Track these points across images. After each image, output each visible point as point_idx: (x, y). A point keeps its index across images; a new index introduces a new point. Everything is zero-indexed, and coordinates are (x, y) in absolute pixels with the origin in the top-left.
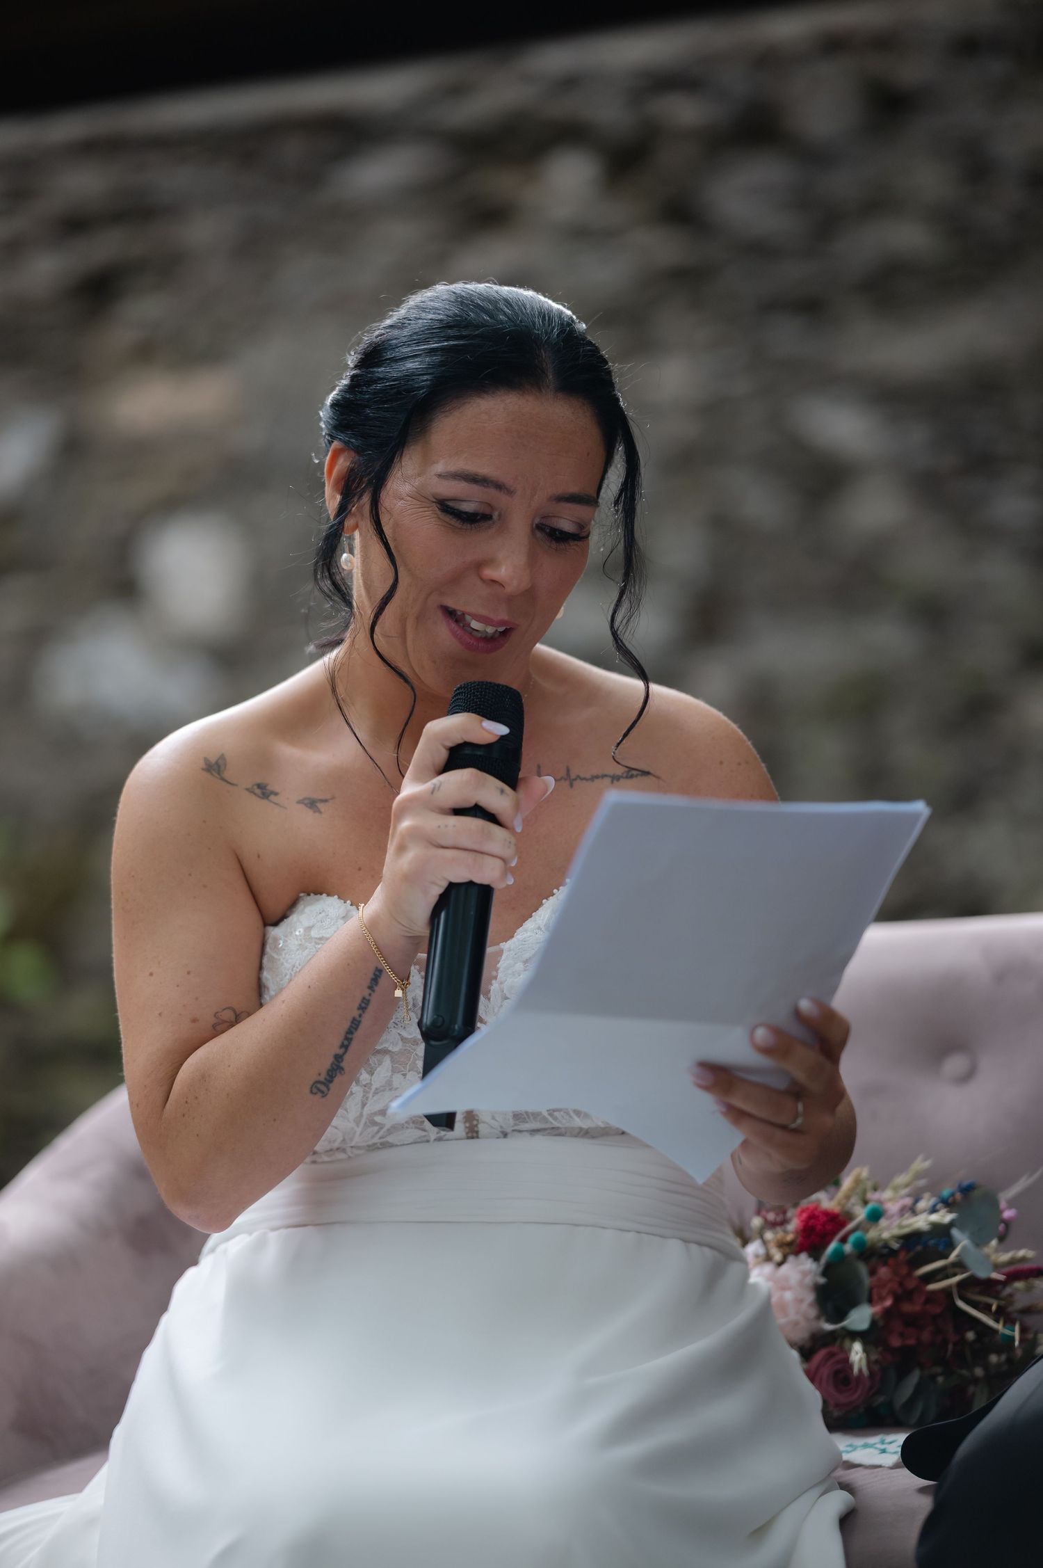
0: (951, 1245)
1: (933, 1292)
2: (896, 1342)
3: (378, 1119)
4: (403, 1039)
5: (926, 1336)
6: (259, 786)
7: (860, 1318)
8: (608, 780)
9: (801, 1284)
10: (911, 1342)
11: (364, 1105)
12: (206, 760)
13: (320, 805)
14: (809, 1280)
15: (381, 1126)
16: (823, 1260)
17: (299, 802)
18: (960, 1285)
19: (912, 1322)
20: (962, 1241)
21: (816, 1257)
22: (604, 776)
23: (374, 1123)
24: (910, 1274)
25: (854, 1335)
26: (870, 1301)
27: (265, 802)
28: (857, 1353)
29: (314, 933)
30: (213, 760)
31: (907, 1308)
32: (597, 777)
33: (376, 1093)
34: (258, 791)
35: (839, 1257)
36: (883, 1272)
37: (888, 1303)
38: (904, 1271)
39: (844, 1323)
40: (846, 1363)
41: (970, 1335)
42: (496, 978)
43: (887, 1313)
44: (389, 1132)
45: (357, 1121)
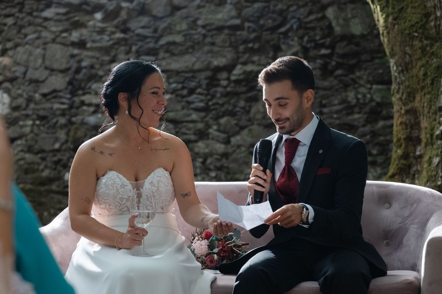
0: (233, 238)
1: (228, 246)
2: (222, 255)
3: (122, 209)
4: (128, 196)
5: (227, 254)
6: (101, 152)
7: (216, 250)
8: (162, 150)
9: (205, 245)
10: (225, 255)
11: (120, 207)
12: (92, 147)
13: (112, 155)
14: (207, 244)
15: (122, 211)
16: (210, 240)
17: (108, 154)
18: (233, 245)
19: (225, 251)
20: (234, 238)
21: (208, 240)
22: (162, 149)
23: (121, 210)
24: (225, 243)
25: (214, 253)
26: (218, 248)
27: (102, 155)
28: (216, 257)
29: (112, 178)
30: (93, 147)
31: (224, 249)
32: (161, 150)
33: (122, 205)
34: (101, 153)
35: (212, 240)
36: (220, 243)
37: (221, 248)
38: (224, 243)
39: (213, 251)
40: (213, 258)
41: (235, 255)
42: (144, 186)
43: (221, 250)
44: (123, 212)
45: (118, 210)
